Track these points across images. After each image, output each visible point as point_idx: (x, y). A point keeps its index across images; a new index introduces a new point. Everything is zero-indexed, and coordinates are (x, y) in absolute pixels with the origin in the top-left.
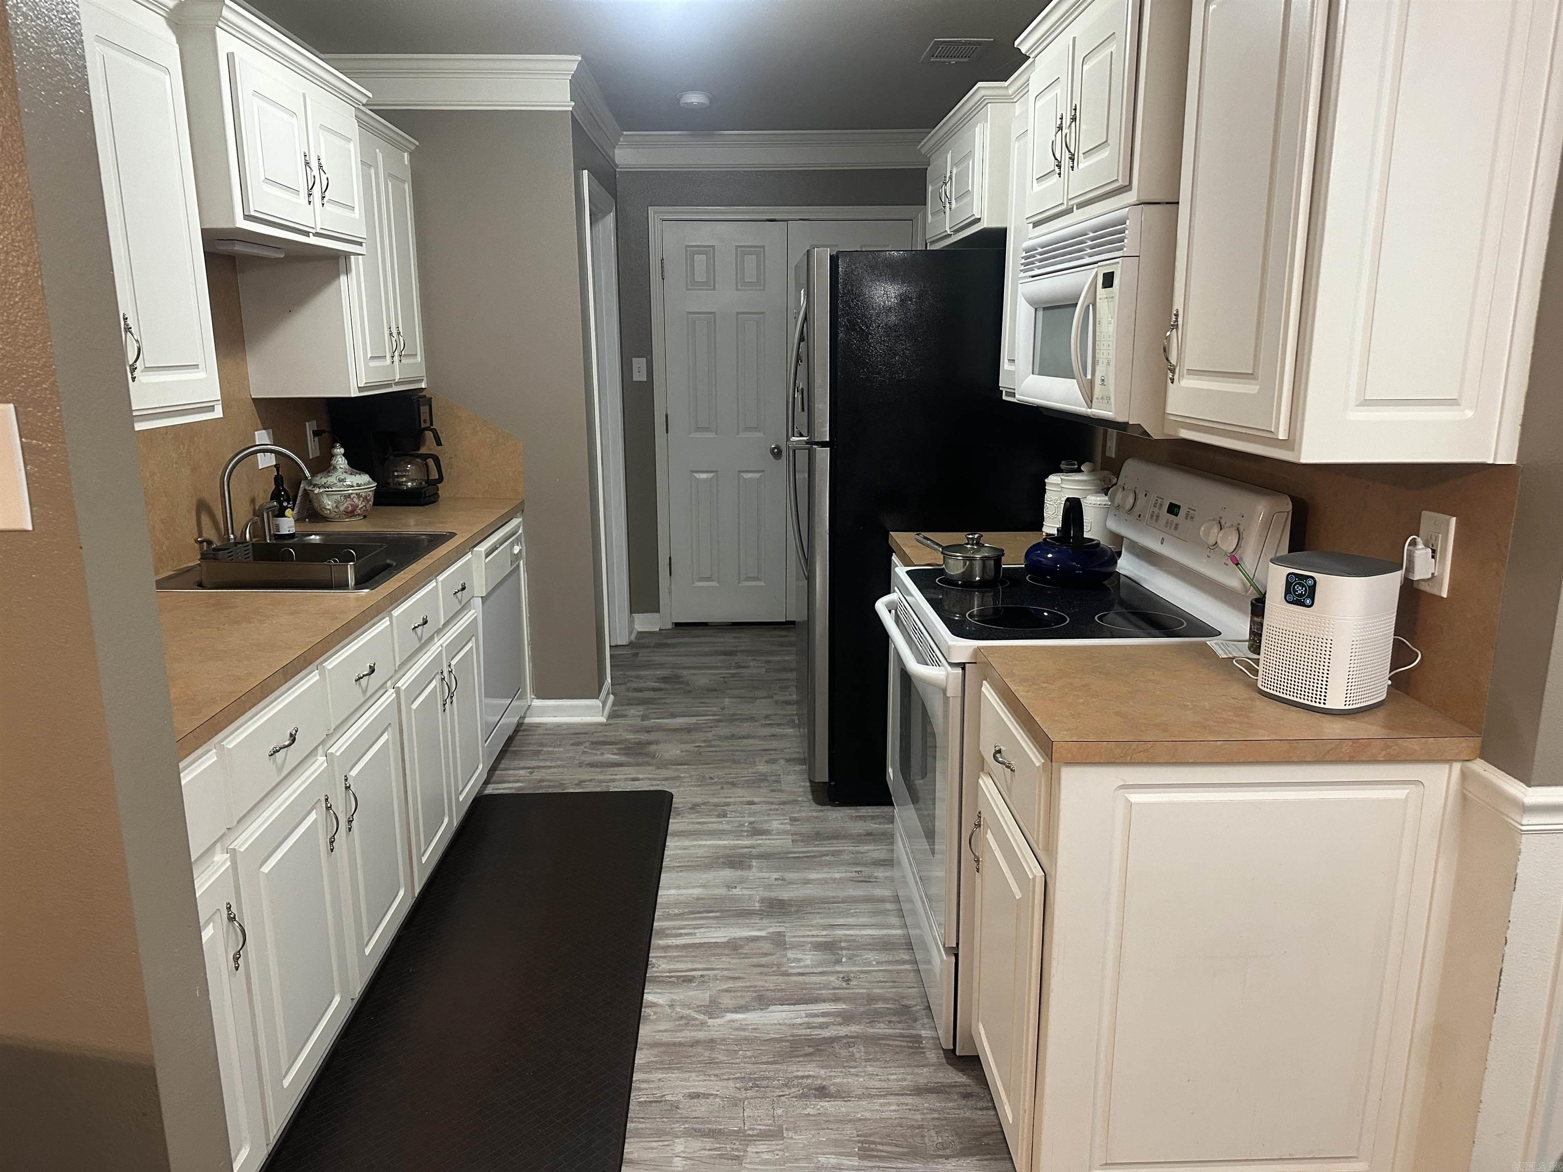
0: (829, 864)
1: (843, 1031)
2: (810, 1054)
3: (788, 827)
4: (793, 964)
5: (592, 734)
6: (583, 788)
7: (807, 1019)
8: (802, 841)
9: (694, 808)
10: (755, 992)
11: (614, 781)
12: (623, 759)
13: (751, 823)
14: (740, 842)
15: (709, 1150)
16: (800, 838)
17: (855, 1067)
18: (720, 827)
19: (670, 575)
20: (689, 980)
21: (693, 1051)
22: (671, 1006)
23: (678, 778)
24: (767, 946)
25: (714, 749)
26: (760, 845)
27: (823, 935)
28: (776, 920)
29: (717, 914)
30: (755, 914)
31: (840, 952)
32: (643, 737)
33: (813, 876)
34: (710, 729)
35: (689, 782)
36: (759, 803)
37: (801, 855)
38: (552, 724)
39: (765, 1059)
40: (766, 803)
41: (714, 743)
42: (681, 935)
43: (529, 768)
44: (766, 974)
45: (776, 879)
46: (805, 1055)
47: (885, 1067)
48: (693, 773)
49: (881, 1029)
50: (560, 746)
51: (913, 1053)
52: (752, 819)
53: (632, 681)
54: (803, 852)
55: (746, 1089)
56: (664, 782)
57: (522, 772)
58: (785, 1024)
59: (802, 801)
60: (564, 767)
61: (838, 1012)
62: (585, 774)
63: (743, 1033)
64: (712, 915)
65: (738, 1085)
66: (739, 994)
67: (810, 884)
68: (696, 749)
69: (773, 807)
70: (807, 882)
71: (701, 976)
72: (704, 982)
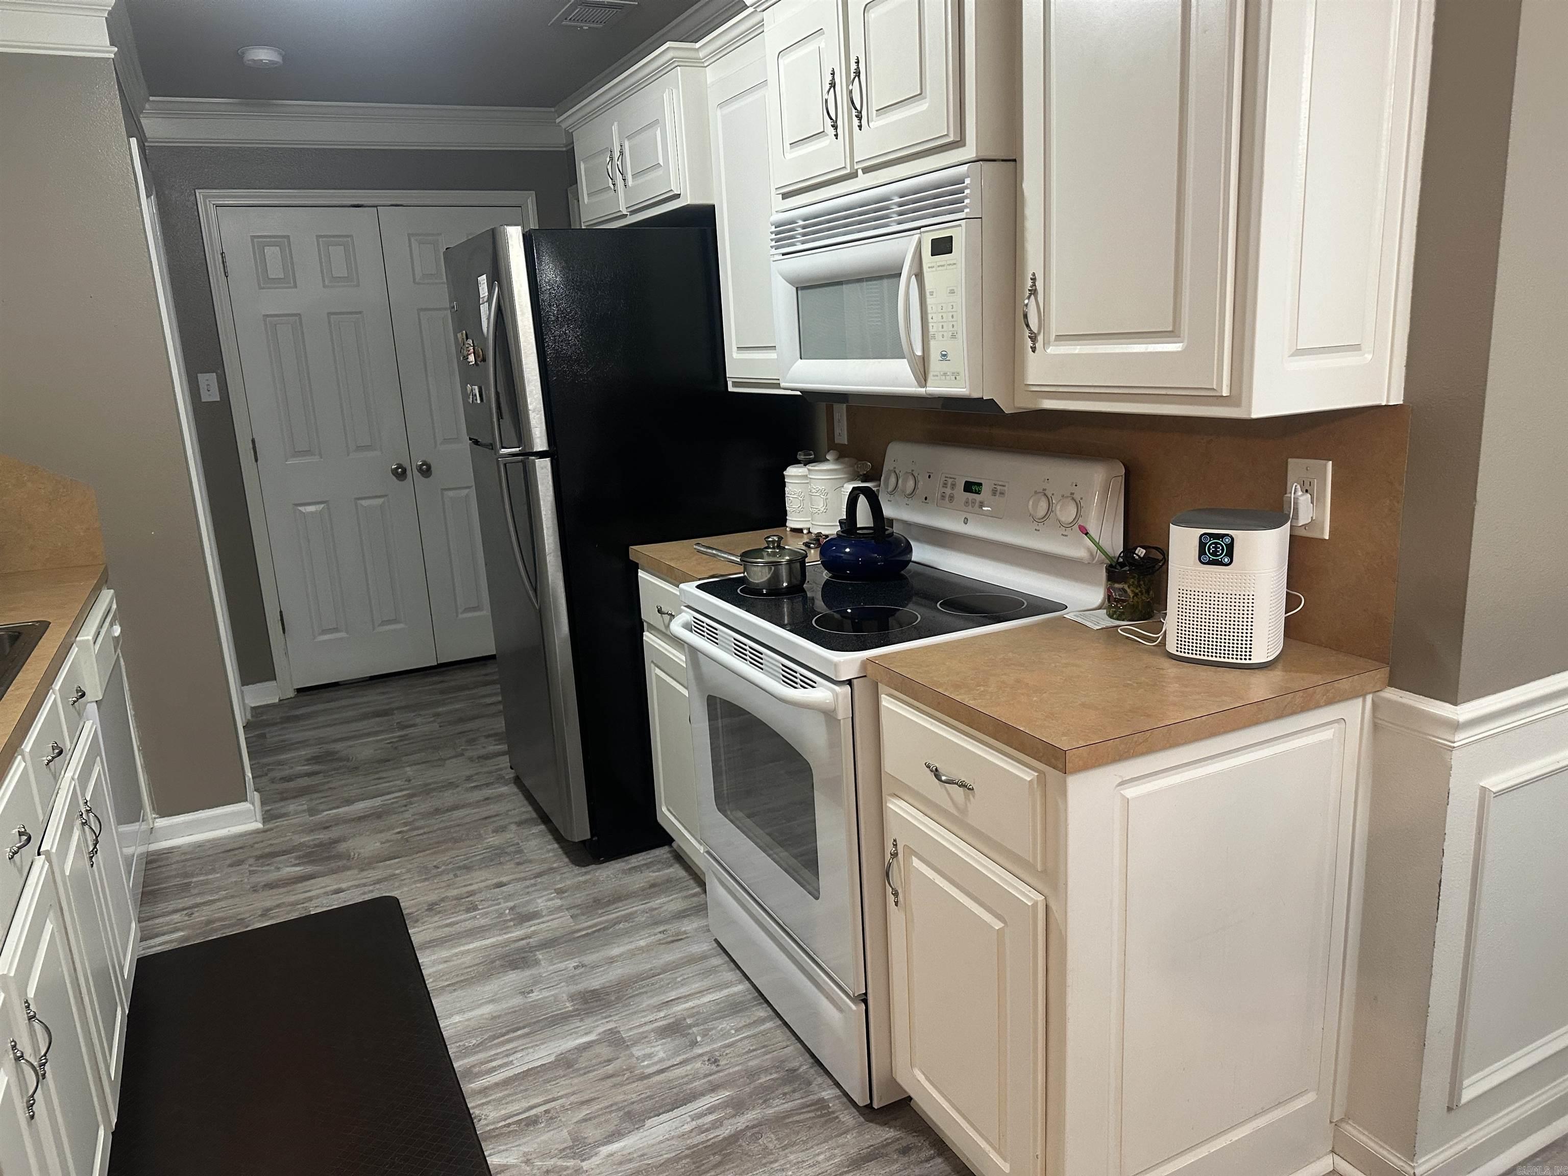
0: (627, 933)
1: (741, 1122)
2: (719, 1163)
3: (558, 902)
4: (646, 1063)
5: (251, 846)
6: (272, 918)
7: (694, 1123)
8: (583, 914)
9: (431, 908)
10: (619, 1109)
11: (310, 899)
12: (309, 869)
13: (512, 909)
14: (510, 935)
16: (579, 911)
17: (776, 1161)
18: (477, 923)
19: (284, 632)
20: (533, 1122)
22: (527, 1162)
23: (393, 876)
24: (604, 1051)
25: (422, 831)
26: (534, 933)
27: (661, 1018)
28: (599, 1017)
29: (526, 1030)
30: (572, 1016)
31: (690, 1031)
32: (323, 836)
33: (616, 951)
34: (404, 808)
35: (410, 878)
36: (509, 883)
37: (589, 931)
38: (189, 845)
40: (518, 880)
41: (417, 824)
42: (494, 1069)
43: (184, 909)
44: (621, 1085)
45: (576, 968)
46: (715, 1166)
47: (807, 1149)
48: (410, 866)
49: (779, 1106)
50: (213, 871)
51: (826, 1121)
52: (511, 904)
53: (272, 770)
54: (590, 927)
57: (176, 917)
58: (673, 1138)
59: (559, 867)
60: (232, 897)
61: (725, 1102)
62: (267, 900)
63: (631, 1166)
64: (519, 1033)
66: (602, 1120)
67: (617, 961)
68: (399, 836)
69: (528, 883)
70: (611, 961)
71: (547, 1112)
72: (551, 1118)
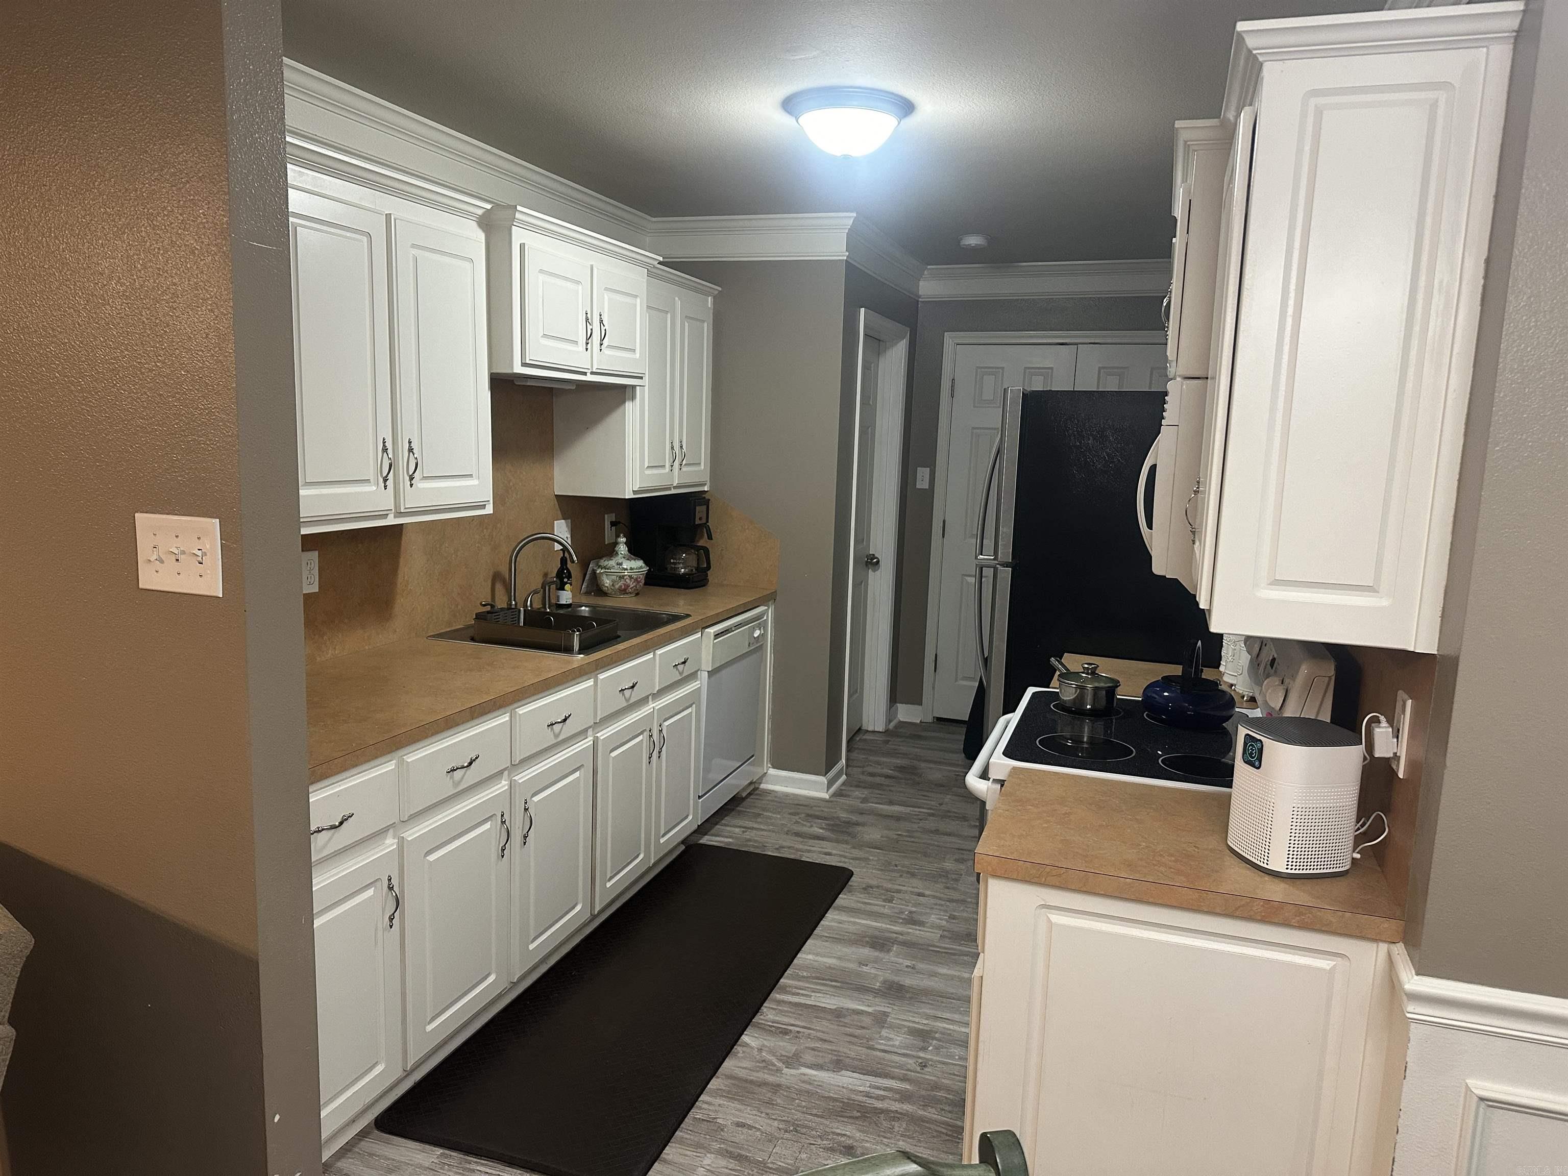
1: (896, 1106)
2: (857, 1118)
3: (944, 923)
4: (882, 1042)
5: (812, 807)
6: (779, 853)
7: (869, 1089)
8: (950, 938)
9: (867, 889)
10: (837, 1055)
12: (826, 834)
13: (911, 912)
14: (892, 927)
15: (730, 1169)
16: (950, 935)
17: (889, 1140)
18: (882, 910)
19: (935, 671)
20: (786, 1032)
21: (757, 1089)
22: (759, 1049)
23: (867, 859)
24: (867, 1021)
26: (908, 933)
27: (922, 1023)
28: (887, 1001)
29: (838, 984)
30: (872, 992)
31: (931, 1041)
32: (854, 818)
33: (943, 970)
34: (918, 821)
35: (873, 865)
36: (928, 896)
37: (941, 950)
38: (783, 793)
39: (815, 1111)
40: (934, 897)
41: (916, 834)
42: (798, 994)
43: (743, 827)
44: (853, 1044)
45: (907, 966)
46: (851, 1117)
47: (916, 1146)
48: (881, 858)
49: (931, 1113)
50: (779, 813)
51: (948, 1140)
52: (914, 909)
53: (871, 765)
54: (945, 948)
55: (786, 1131)
56: (851, 861)
57: (737, 830)
58: (847, 1088)
59: (971, 902)
60: (773, 832)
61: (900, 1090)
62: (788, 841)
63: (808, 1087)
64: (833, 983)
65: (781, 1126)
66: (820, 1054)
67: (936, 977)
68: (896, 837)
70: (934, 974)
71: (798, 1032)
72: (797, 1037)
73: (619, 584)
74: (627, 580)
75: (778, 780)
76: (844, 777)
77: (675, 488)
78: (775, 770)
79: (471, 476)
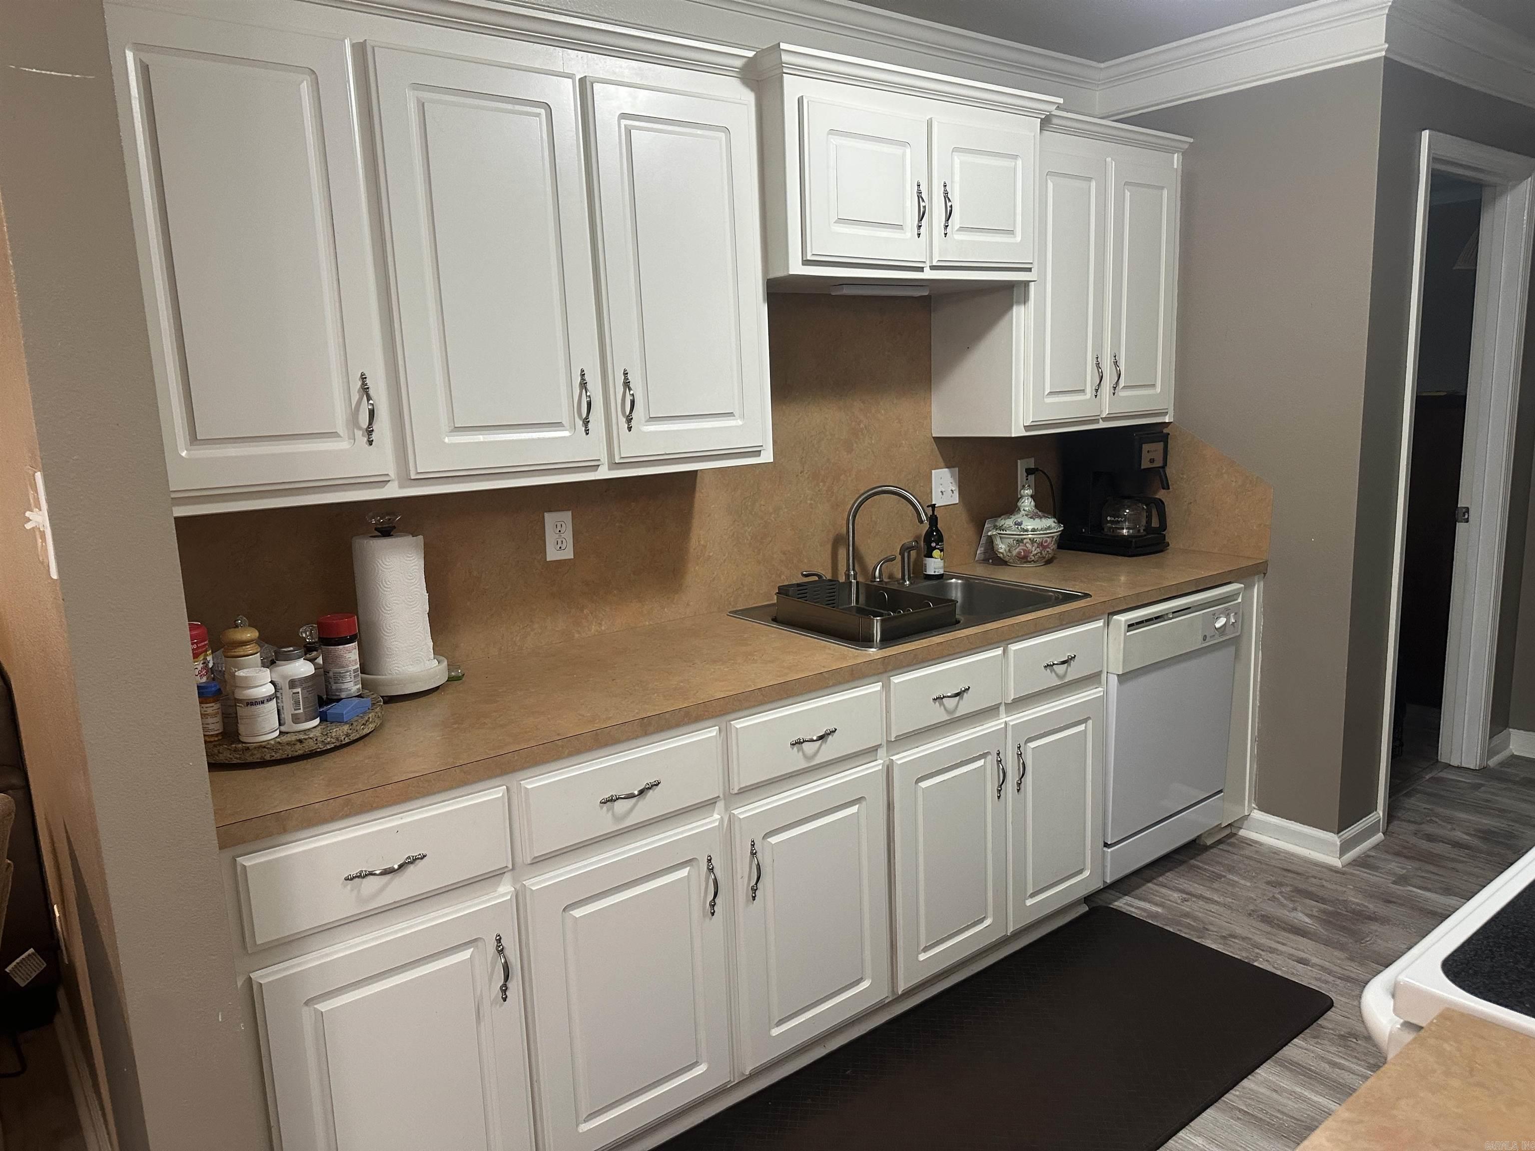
12: (1314, 926)
32: (1372, 906)
38: (1269, 847)
43: (1187, 893)
50: (1251, 879)
56: (1338, 982)
57: (1176, 895)
60: (1230, 908)
73: (1017, 550)
74: (1027, 545)
75: (1263, 828)
76: (1380, 835)
77: (1104, 419)
78: (1263, 813)
79: (731, 414)
